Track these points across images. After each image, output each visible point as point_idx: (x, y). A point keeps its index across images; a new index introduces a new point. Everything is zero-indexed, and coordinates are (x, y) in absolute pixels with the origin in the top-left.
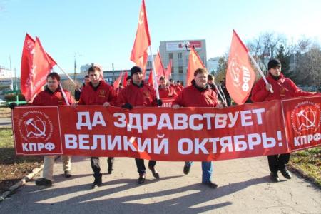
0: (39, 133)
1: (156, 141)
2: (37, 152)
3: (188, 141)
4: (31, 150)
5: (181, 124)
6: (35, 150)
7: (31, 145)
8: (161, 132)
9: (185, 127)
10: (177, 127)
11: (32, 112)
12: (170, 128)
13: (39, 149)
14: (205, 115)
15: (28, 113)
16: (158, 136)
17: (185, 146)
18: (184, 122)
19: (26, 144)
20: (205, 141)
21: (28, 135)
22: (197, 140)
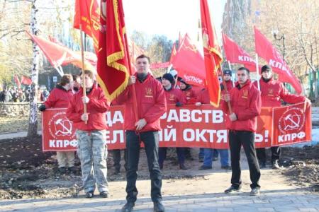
0: (66, 131)
1: (166, 130)
2: (63, 148)
3: (191, 130)
4: (58, 146)
5: (185, 118)
6: (61, 146)
7: (58, 141)
8: (169, 124)
9: (188, 120)
10: (182, 120)
11: (61, 113)
12: (177, 120)
13: (65, 146)
14: (204, 111)
15: (58, 114)
16: (168, 127)
17: (189, 135)
18: (187, 115)
19: (54, 141)
20: (204, 131)
21: (56, 134)
22: (198, 130)
